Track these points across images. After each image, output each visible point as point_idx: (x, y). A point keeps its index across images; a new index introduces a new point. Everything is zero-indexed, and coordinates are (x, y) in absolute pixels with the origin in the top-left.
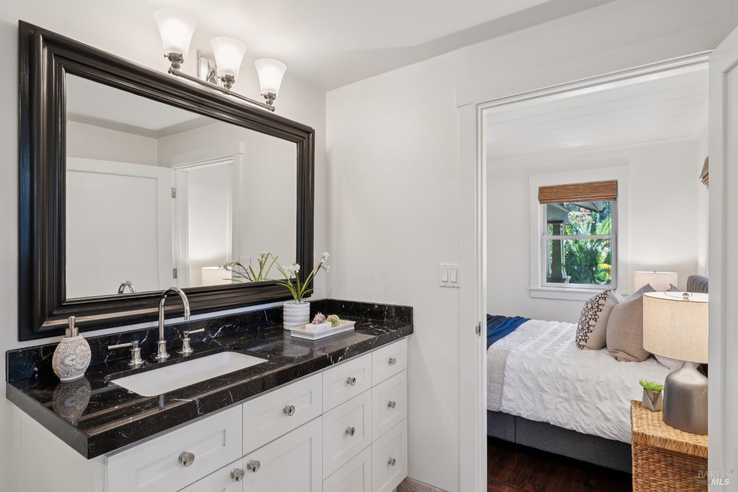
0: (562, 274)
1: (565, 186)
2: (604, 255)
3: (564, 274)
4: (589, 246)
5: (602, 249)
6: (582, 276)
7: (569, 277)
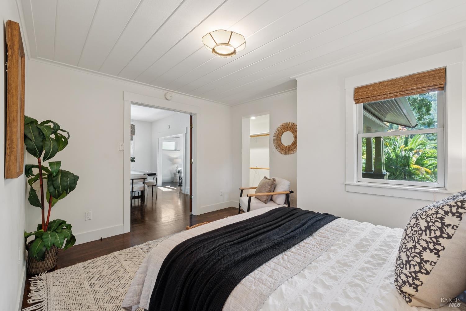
0: (382, 171)
1: (382, 82)
2: (414, 159)
3: (384, 171)
4: (403, 153)
5: (413, 155)
6: (398, 173)
7: (388, 173)
